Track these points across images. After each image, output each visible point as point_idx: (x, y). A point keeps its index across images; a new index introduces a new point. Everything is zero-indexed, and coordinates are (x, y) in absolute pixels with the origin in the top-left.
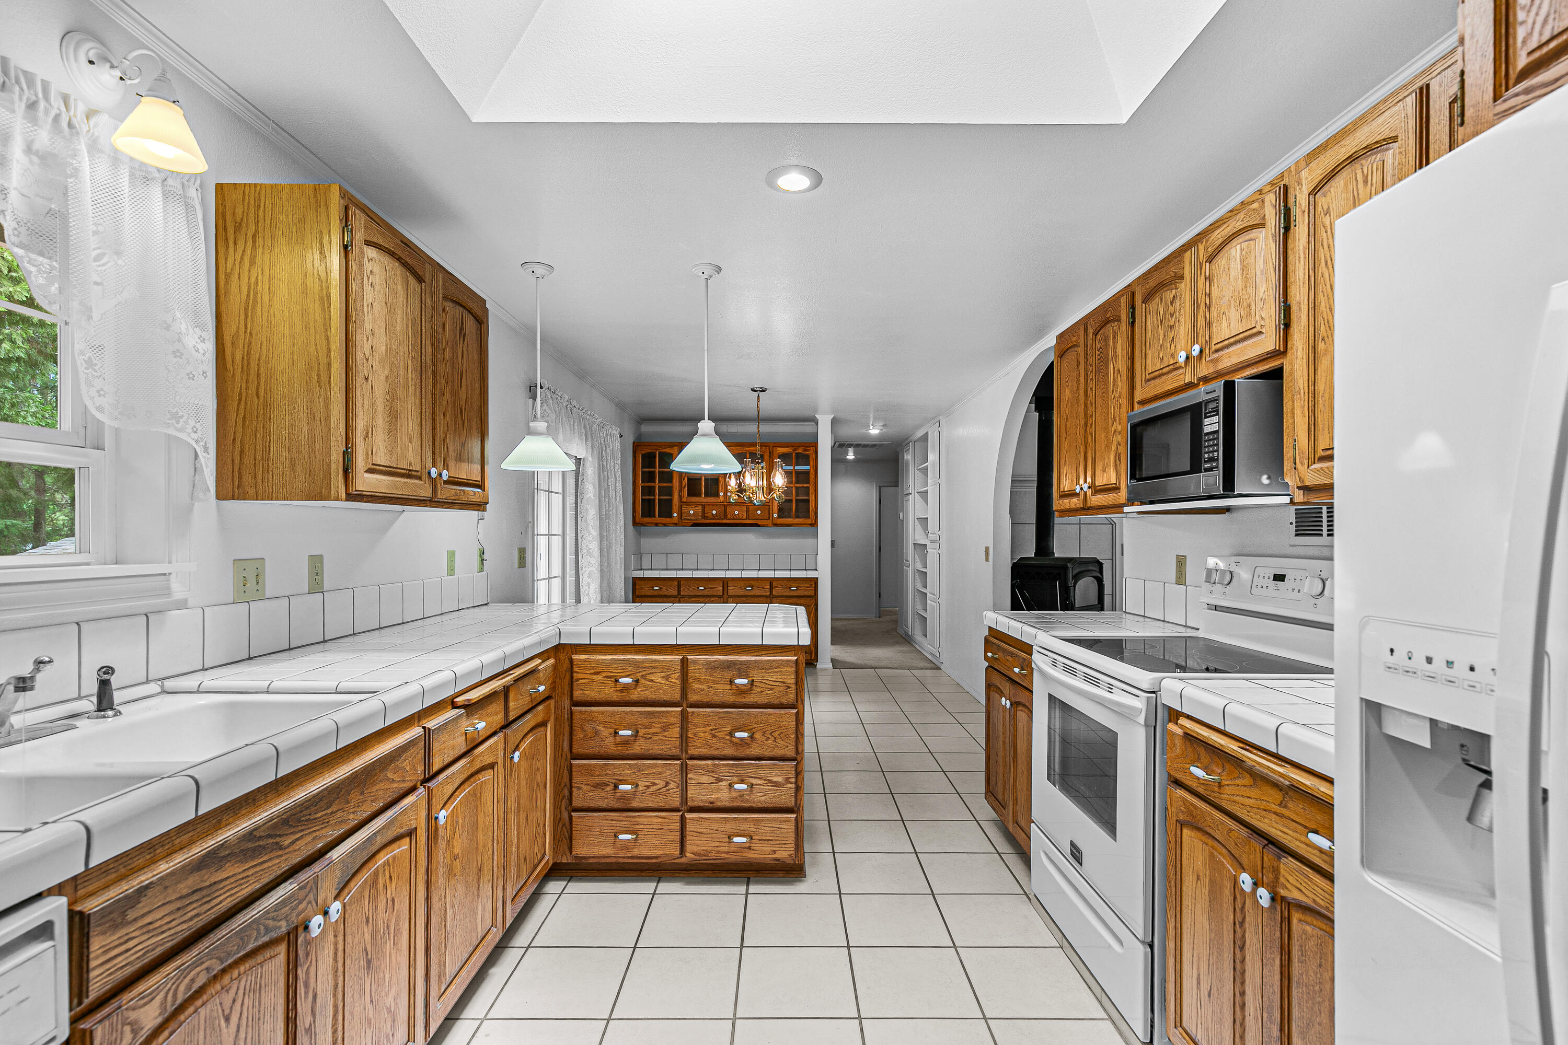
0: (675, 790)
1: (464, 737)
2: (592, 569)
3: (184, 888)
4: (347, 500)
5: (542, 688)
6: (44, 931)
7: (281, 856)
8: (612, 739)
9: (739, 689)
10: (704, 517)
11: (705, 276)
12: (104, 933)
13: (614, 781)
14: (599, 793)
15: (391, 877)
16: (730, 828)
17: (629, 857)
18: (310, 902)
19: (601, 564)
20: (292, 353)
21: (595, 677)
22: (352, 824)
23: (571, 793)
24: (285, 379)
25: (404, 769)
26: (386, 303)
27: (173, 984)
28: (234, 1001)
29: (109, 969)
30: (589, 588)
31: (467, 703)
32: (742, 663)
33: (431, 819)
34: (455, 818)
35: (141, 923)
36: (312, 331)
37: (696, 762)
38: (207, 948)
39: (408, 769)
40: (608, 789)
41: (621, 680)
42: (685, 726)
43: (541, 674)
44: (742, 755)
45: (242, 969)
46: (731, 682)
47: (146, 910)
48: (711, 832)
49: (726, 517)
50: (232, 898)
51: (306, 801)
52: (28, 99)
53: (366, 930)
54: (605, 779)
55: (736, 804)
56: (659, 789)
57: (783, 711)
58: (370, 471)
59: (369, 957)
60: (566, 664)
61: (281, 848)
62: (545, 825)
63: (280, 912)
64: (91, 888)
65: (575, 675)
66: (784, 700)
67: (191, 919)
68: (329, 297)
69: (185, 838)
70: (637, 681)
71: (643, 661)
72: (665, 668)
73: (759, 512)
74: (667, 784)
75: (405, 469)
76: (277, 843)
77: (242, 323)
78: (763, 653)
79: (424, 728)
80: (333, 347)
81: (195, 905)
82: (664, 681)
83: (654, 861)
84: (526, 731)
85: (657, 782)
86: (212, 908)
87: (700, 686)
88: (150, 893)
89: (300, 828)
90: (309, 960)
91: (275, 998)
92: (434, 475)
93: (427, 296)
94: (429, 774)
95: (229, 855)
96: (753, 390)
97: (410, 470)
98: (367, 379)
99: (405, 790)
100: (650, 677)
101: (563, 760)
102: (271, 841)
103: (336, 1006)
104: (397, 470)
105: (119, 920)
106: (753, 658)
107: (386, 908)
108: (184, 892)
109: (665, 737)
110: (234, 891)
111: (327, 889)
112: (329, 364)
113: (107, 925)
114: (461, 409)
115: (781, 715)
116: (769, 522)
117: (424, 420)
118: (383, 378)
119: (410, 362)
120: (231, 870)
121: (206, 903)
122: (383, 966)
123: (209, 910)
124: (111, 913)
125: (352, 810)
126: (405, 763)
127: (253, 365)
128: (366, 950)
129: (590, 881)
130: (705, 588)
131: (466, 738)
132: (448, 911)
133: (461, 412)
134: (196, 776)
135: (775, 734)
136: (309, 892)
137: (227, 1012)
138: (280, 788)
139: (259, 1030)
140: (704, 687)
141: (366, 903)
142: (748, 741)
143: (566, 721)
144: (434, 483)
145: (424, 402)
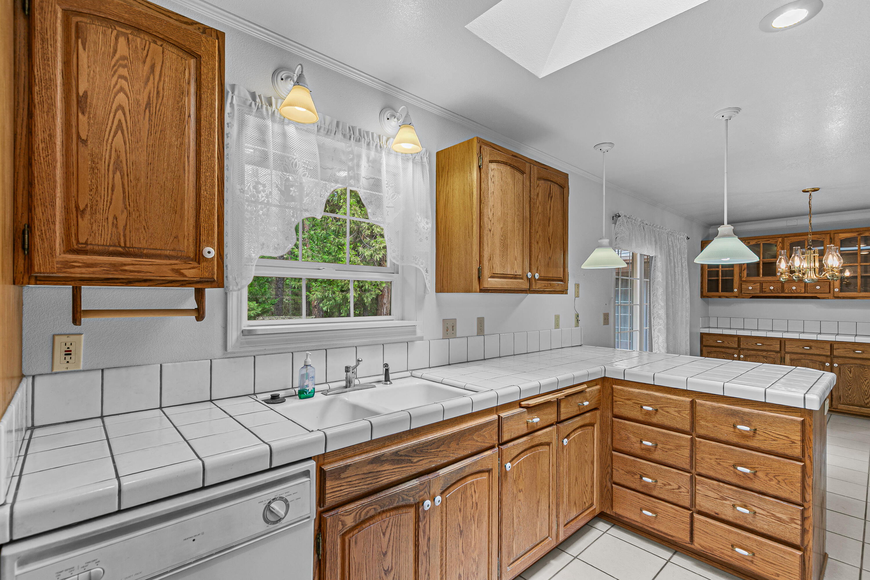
0: (686, 494)
1: (526, 425)
2: (660, 327)
3: (366, 469)
4: (480, 292)
5: (586, 403)
6: (306, 473)
7: (412, 466)
8: (638, 445)
9: (742, 433)
10: (762, 290)
11: (725, 118)
12: (332, 480)
13: (640, 473)
14: (629, 477)
15: (475, 491)
16: (733, 539)
17: (651, 528)
18: (425, 492)
19: (667, 324)
20: (460, 223)
21: (627, 402)
22: (451, 459)
23: (612, 471)
24: (457, 236)
25: (484, 436)
26: (501, 190)
27: (359, 510)
28: (387, 527)
29: (333, 496)
30: (658, 339)
31: (527, 406)
32: (744, 413)
33: (502, 466)
34: (520, 469)
35: (346, 480)
36: (467, 211)
37: (703, 478)
38: (375, 499)
39: (487, 436)
40: (636, 477)
41: (644, 407)
42: (694, 450)
43: (588, 395)
44: (745, 485)
45: (392, 513)
46: (735, 427)
47: (349, 475)
48: (716, 535)
49: (783, 291)
50: (388, 480)
51: (426, 443)
52: (367, 142)
53: (459, 515)
54: (634, 470)
55: (738, 522)
56: (673, 489)
57: (788, 461)
58: (492, 277)
59: (462, 529)
60: (609, 391)
61: (412, 463)
62: (592, 486)
63: (410, 493)
64: (330, 460)
65: (614, 397)
66: (789, 452)
67: (368, 484)
68: (473, 193)
69: (369, 448)
70: (657, 410)
71: (661, 397)
72: (677, 405)
73: (818, 287)
74: (679, 488)
75: (512, 275)
76: (410, 460)
77: (444, 212)
78: (767, 409)
79: (499, 416)
80: (474, 218)
81: (370, 479)
82: (677, 414)
83: (670, 538)
84: (575, 427)
85: (671, 483)
86: (378, 482)
87: (707, 424)
88: (350, 468)
89: (422, 455)
90: (426, 520)
91: (409, 532)
92: (529, 277)
93: (527, 180)
94: (501, 441)
95: (386, 460)
96: (804, 191)
97: (516, 275)
98: (490, 231)
99: (485, 447)
100: (666, 409)
101: (608, 450)
102: (406, 458)
103: (442, 547)
104: (508, 275)
105: (338, 477)
106: (756, 411)
107: (472, 507)
108: (365, 472)
109: (678, 453)
110: (389, 477)
111: (436, 488)
112: (472, 226)
113: (333, 477)
114: (549, 239)
115: (785, 464)
116: (831, 295)
117: (524, 247)
118: (499, 229)
119: (516, 218)
120: (386, 467)
121: (375, 479)
122: (470, 536)
123: (377, 482)
124: (334, 473)
125: (452, 452)
126: (485, 432)
127: (447, 231)
128: (459, 525)
129: (626, 532)
130: (763, 344)
131: (527, 426)
132: (515, 519)
133: (549, 240)
134: (372, 422)
135: (780, 478)
136: (425, 487)
137: (384, 531)
138: (414, 434)
139: (399, 545)
140: (710, 425)
141: (460, 501)
142: (752, 476)
143: (609, 426)
144: (529, 280)
145: (524, 238)
